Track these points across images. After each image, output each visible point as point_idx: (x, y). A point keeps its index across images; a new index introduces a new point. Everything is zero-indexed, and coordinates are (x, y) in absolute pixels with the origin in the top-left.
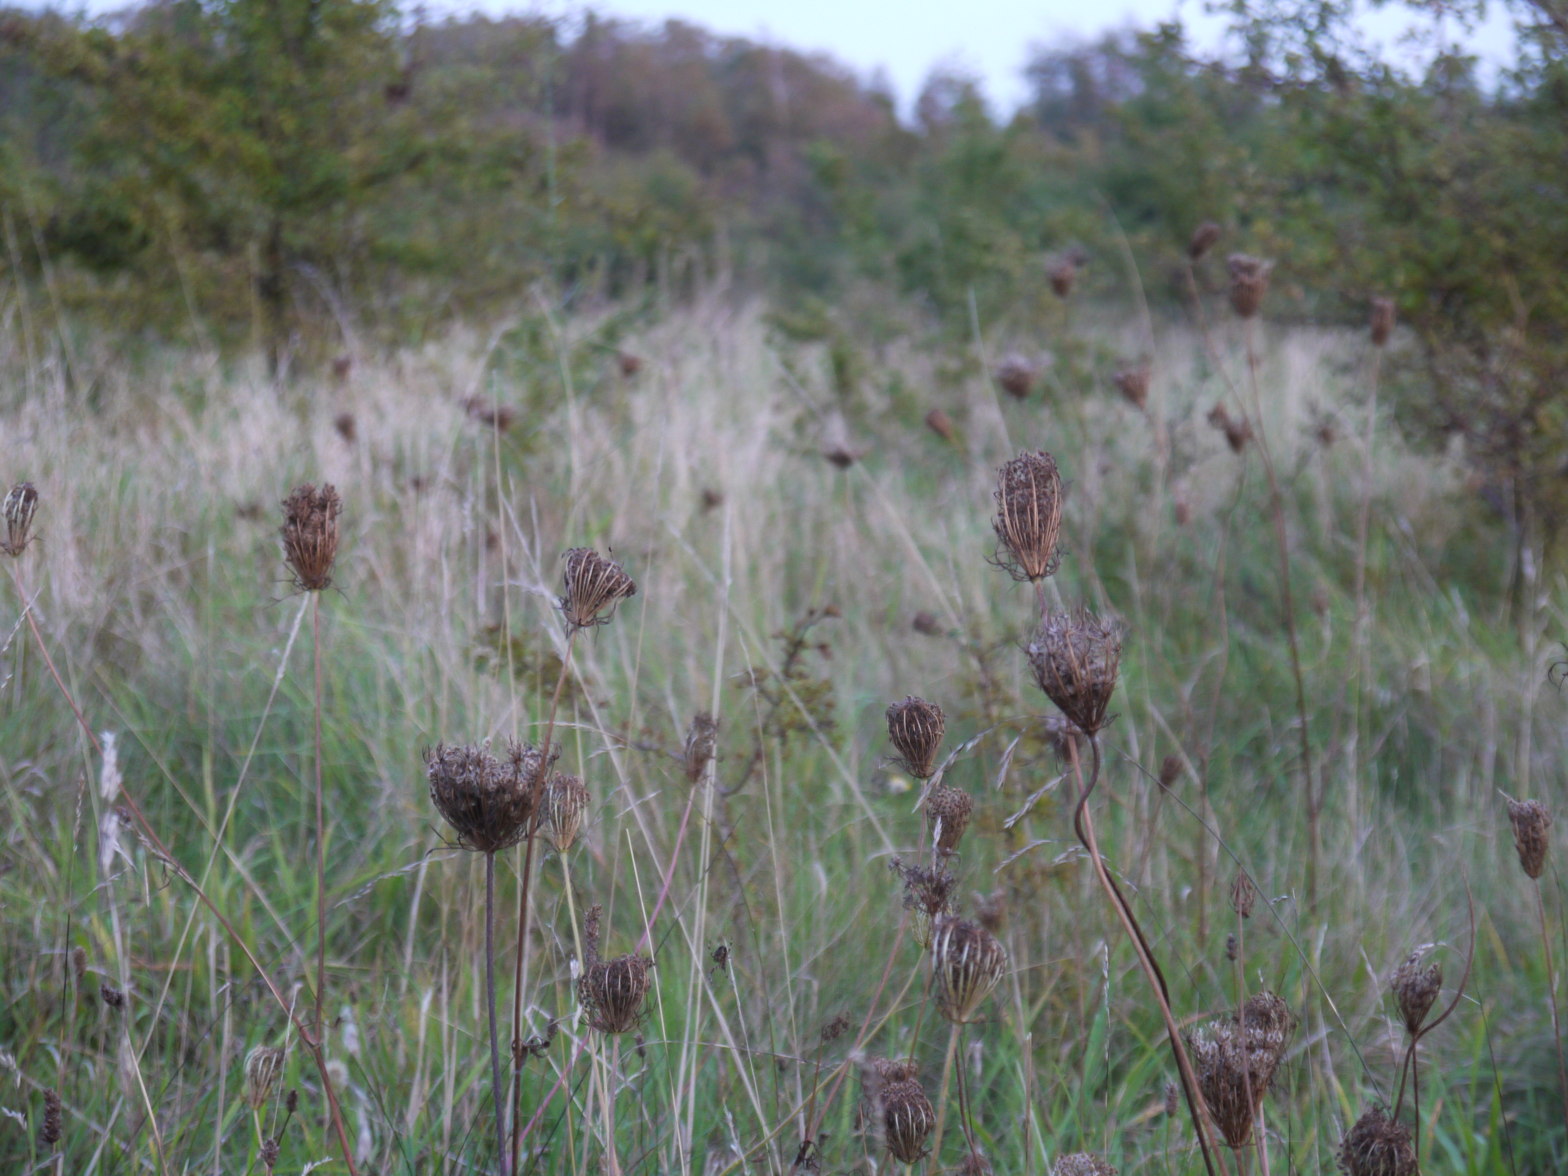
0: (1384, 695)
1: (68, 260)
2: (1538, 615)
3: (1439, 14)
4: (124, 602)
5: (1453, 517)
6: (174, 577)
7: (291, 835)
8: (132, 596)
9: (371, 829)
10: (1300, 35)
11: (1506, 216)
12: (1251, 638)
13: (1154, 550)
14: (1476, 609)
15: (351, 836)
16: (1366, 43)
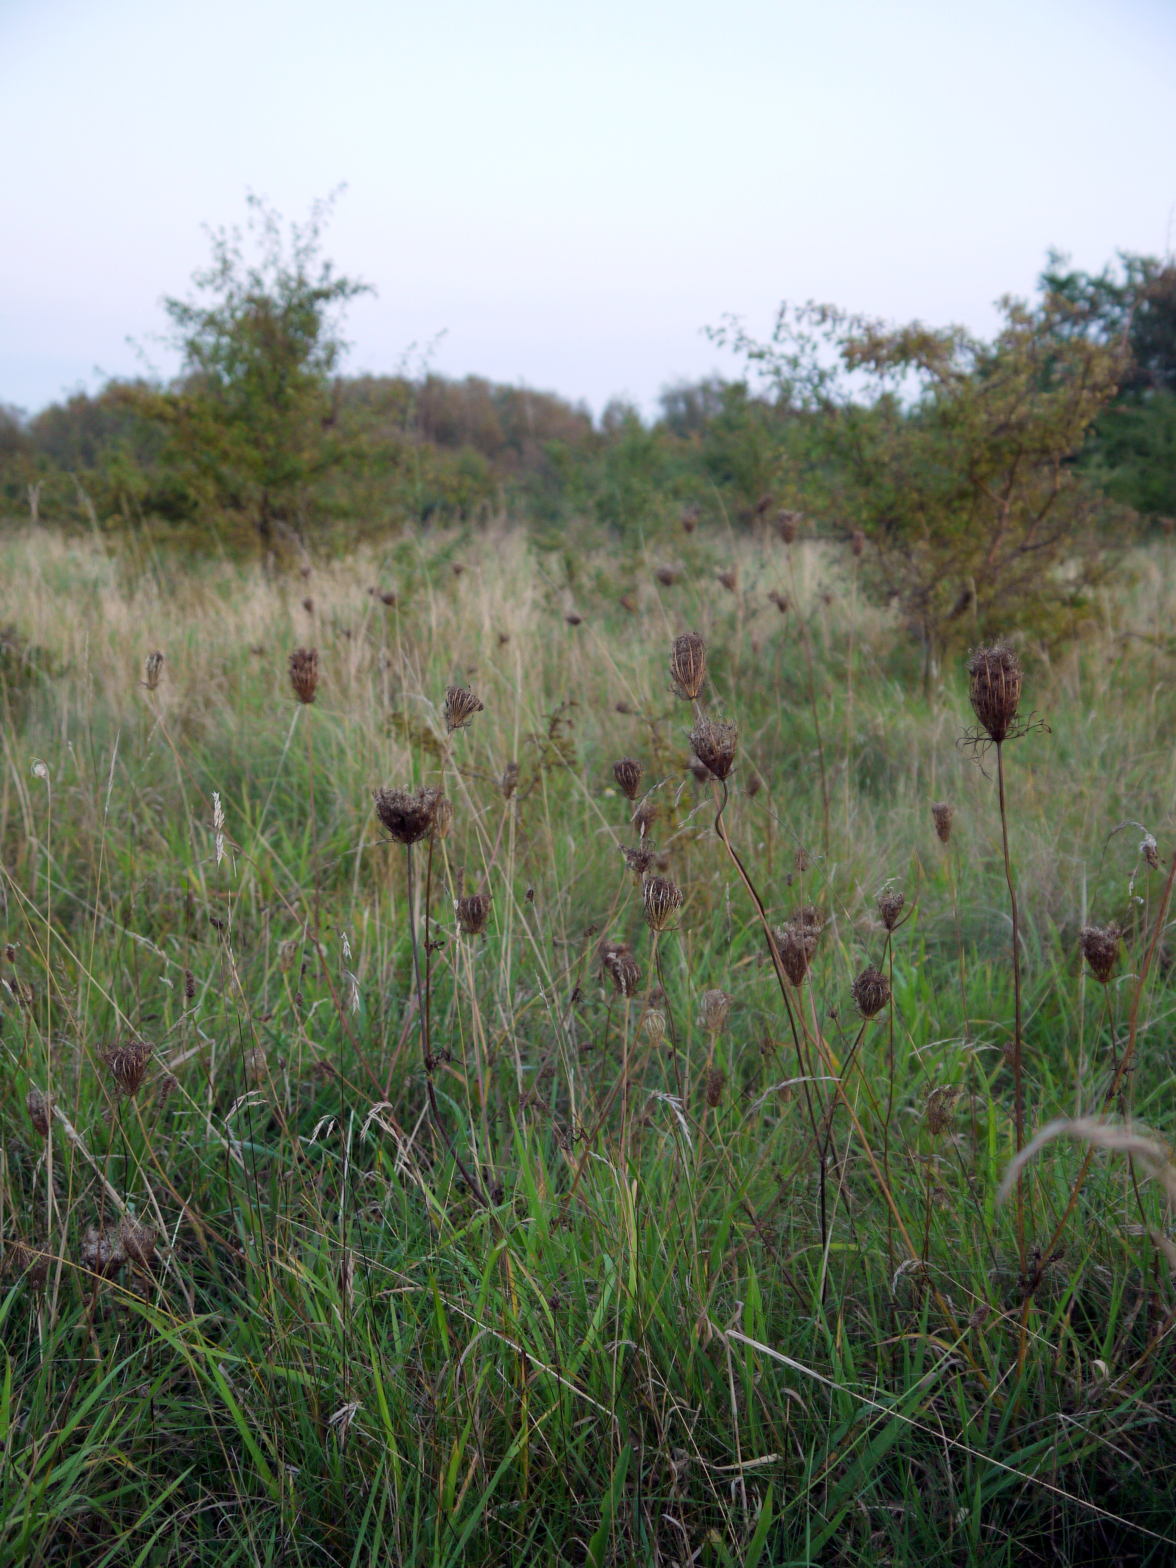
0: (861, 738)
1: (155, 517)
2: (940, 696)
3: (882, 377)
4: (195, 701)
5: (894, 640)
6: (220, 686)
7: (290, 825)
8: (200, 699)
9: (331, 821)
10: (810, 387)
11: (919, 482)
12: (789, 708)
13: (737, 661)
14: (908, 689)
15: (321, 824)
16: (845, 391)
